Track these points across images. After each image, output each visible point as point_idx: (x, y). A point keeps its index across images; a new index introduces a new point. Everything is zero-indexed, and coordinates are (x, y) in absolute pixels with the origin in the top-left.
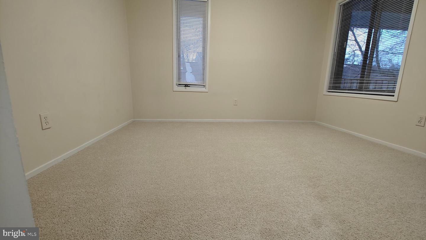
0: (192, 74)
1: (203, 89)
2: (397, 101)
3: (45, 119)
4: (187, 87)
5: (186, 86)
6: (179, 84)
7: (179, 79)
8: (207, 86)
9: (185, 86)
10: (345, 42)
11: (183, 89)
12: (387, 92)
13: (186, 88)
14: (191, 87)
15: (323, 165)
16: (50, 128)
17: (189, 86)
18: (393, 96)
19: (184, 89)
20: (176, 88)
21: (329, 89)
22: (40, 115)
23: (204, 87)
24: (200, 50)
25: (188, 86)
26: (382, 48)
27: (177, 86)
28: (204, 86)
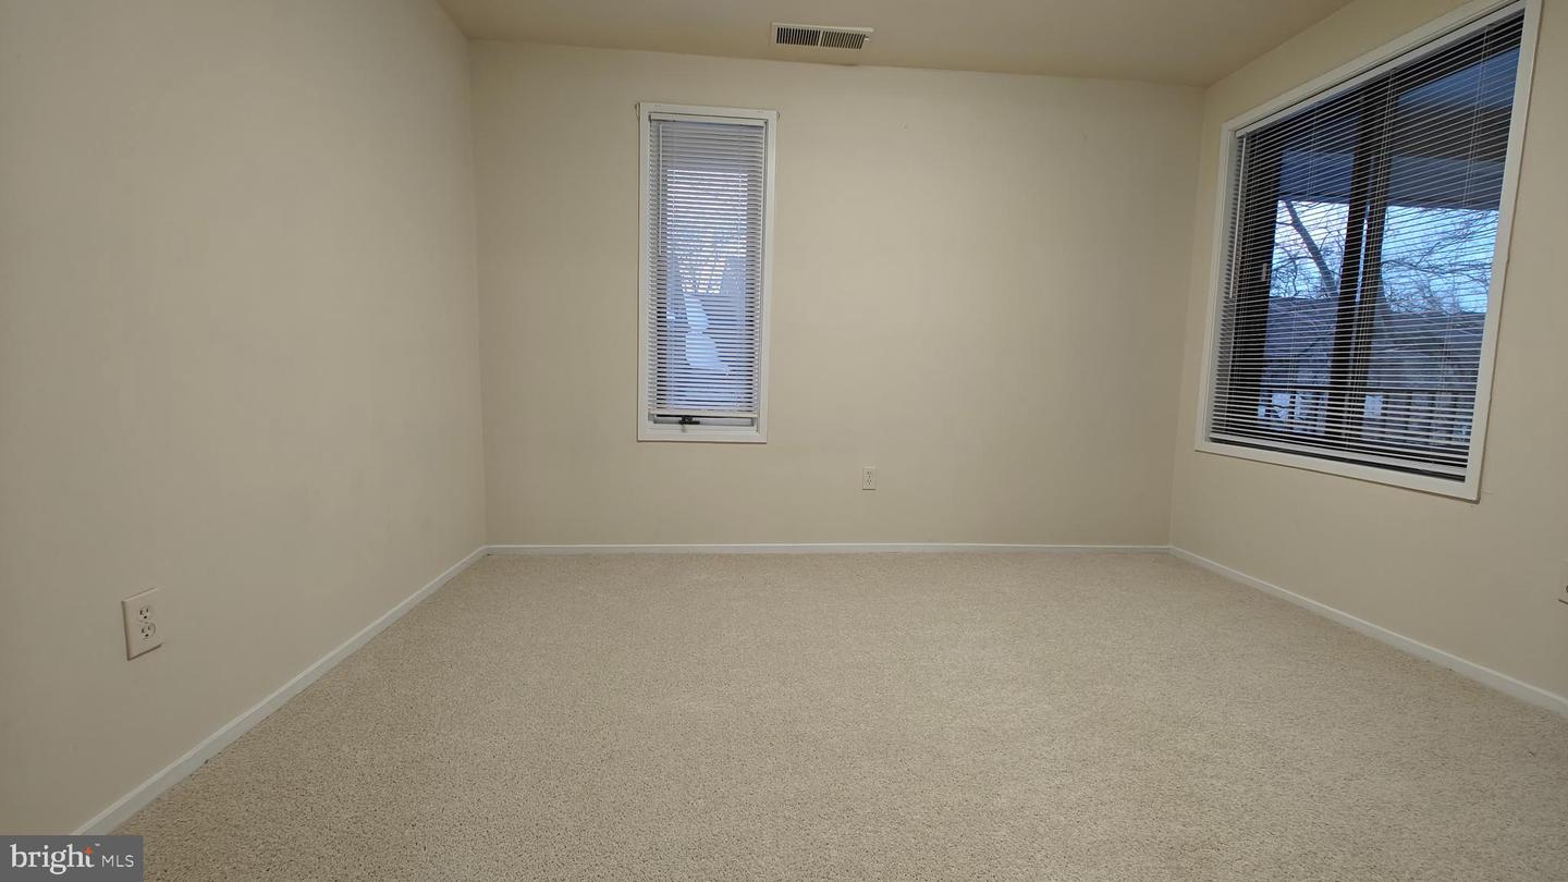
0: (707, 336)
1: (749, 434)
2: (1477, 502)
3: (142, 616)
4: (687, 426)
5: (686, 420)
6: (658, 416)
7: (661, 396)
8: (763, 421)
9: (682, 423)
10: (1265, 265)
11: (673, 431)
12: (1436, 462)
13: (684, 431)
14: (705, 424)
15: (1217, 777)
16: (159, 646)
17: (698, 423)
18: (1461, 479)
19: (680, 433)
20: (650, 431)
21: (1216, 430)
22: (123, 603)
23: (752, 425)
24: (738, 249)
25: (694, 419)
26: (1394, 251)
27: (652, 423)
28: (753, 422)
